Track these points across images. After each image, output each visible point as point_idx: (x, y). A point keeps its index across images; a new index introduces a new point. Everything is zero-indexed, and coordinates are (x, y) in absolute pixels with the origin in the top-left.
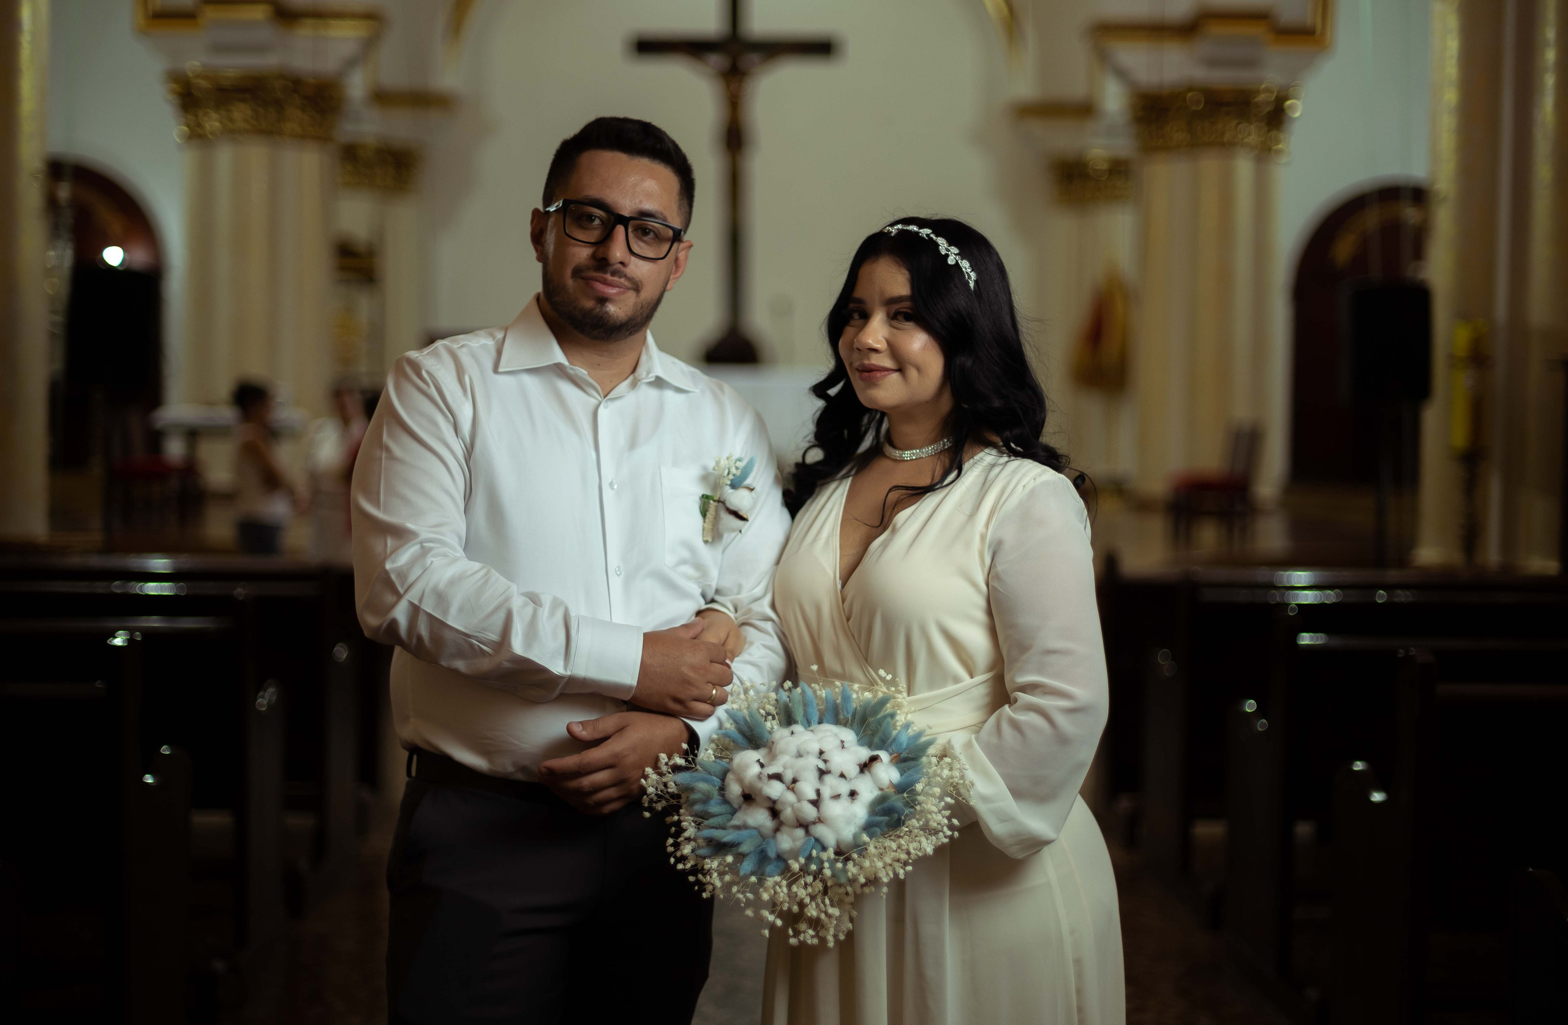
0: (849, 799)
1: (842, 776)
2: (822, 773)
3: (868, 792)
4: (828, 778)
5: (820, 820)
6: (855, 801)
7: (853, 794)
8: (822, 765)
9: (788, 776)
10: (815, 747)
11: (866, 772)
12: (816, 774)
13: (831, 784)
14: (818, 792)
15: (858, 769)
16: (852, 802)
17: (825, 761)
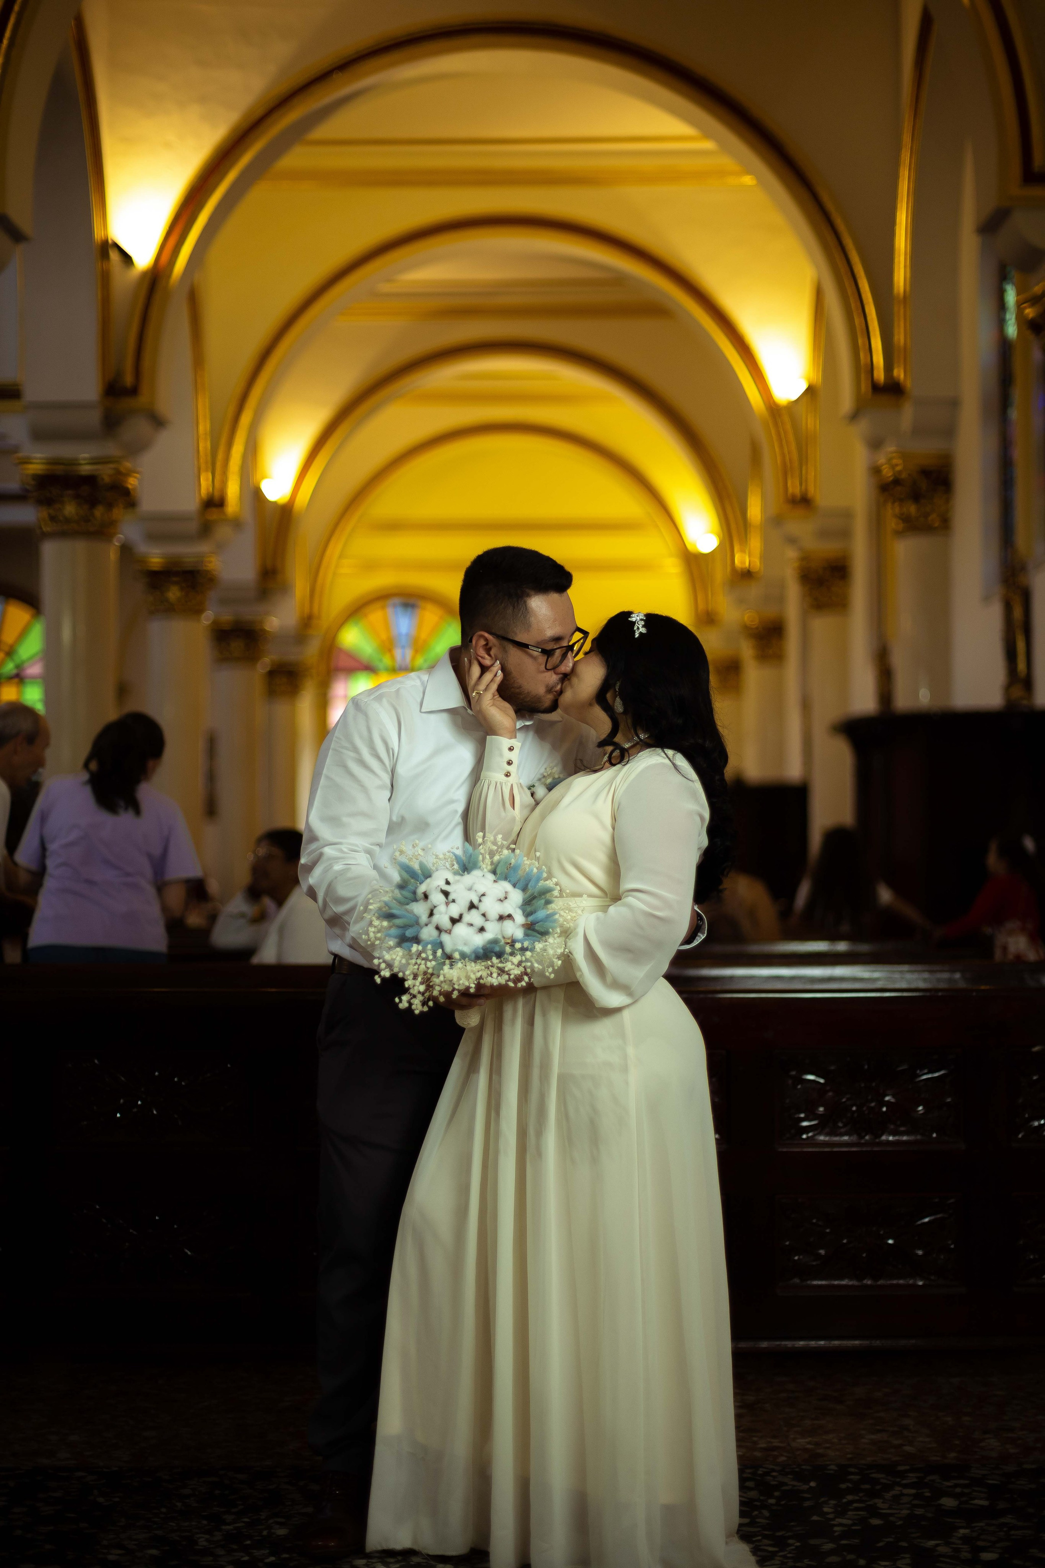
0: (477, 930)
1: (484, 915)
2: (472, 906)
3: (493, 931)
4: (474, 911)
5: (449, 932)
6: (480, 934)
7: (482, 930)
8: (476, 902)
9: (451, 897)
10: (482, 890)
11: (501, 921)
12: (467, 904)
13: (474, 917)
14: (461, 916)
15: (498, 917)
16: (477, 933)
17: (480, 901)
